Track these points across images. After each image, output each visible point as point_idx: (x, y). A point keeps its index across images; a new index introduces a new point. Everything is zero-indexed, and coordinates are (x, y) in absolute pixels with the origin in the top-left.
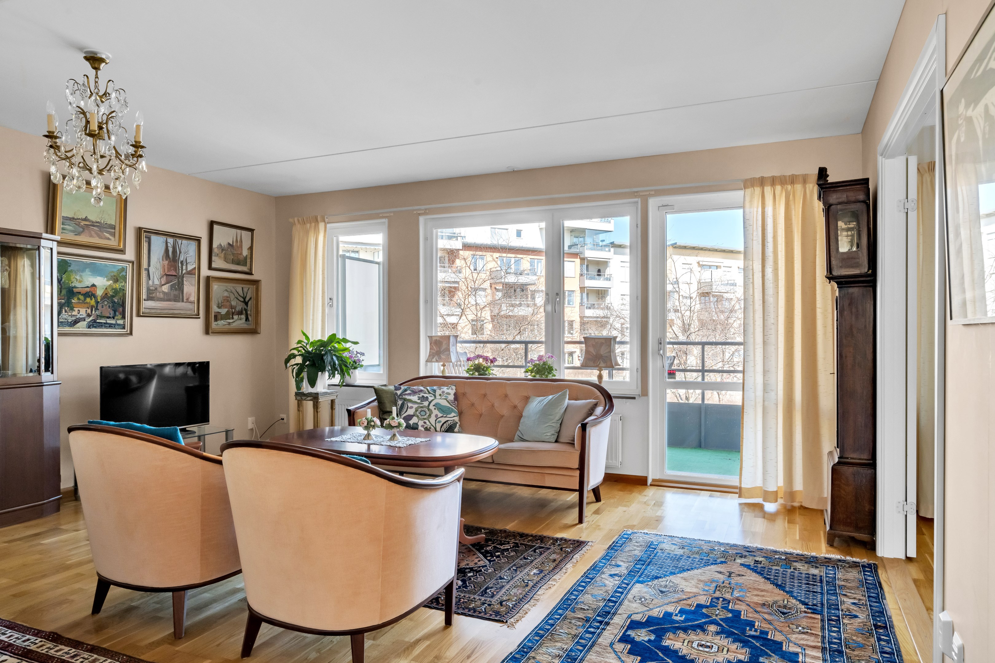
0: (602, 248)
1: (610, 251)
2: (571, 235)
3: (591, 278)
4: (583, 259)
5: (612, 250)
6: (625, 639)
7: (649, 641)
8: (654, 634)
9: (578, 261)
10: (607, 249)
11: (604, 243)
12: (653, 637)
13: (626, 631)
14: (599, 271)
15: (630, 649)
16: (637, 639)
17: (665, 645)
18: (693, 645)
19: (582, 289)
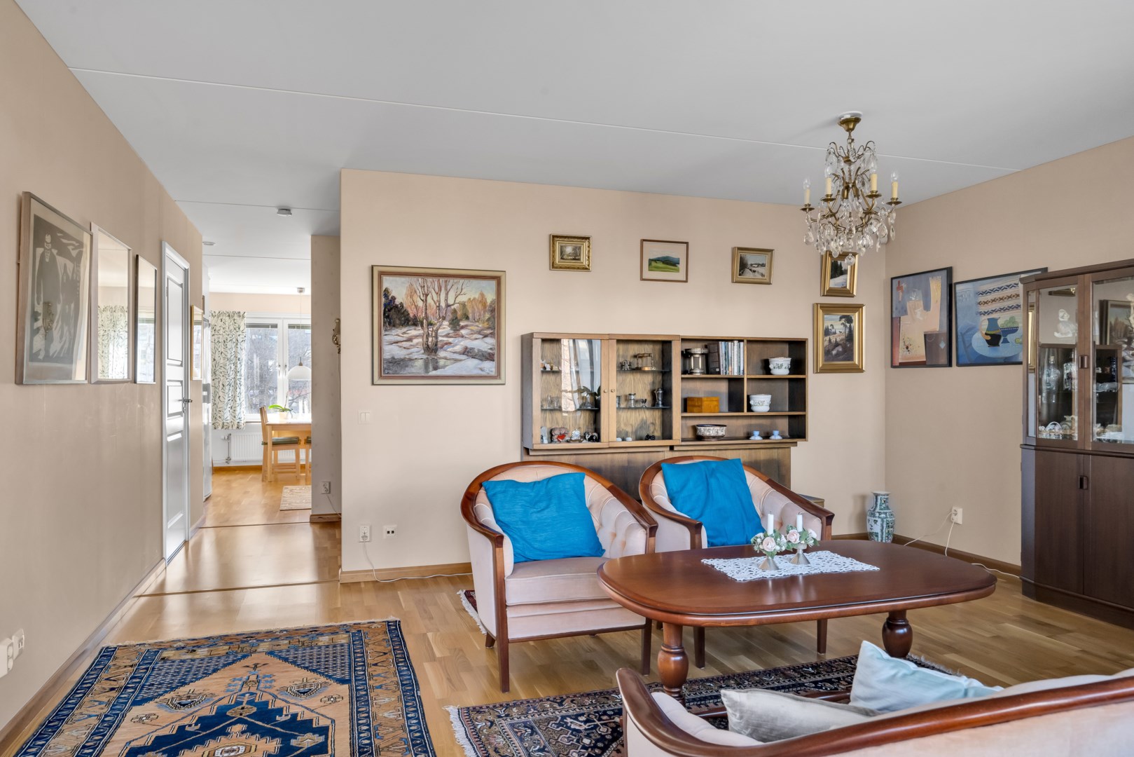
6: (323, 731)
7: (295, 737)
8: (292, 746)
12: (293, 742)
13: (327, 739)
15: (312, 724)
16: (309, 735)
17: (276, 739)
18: (244, 748)
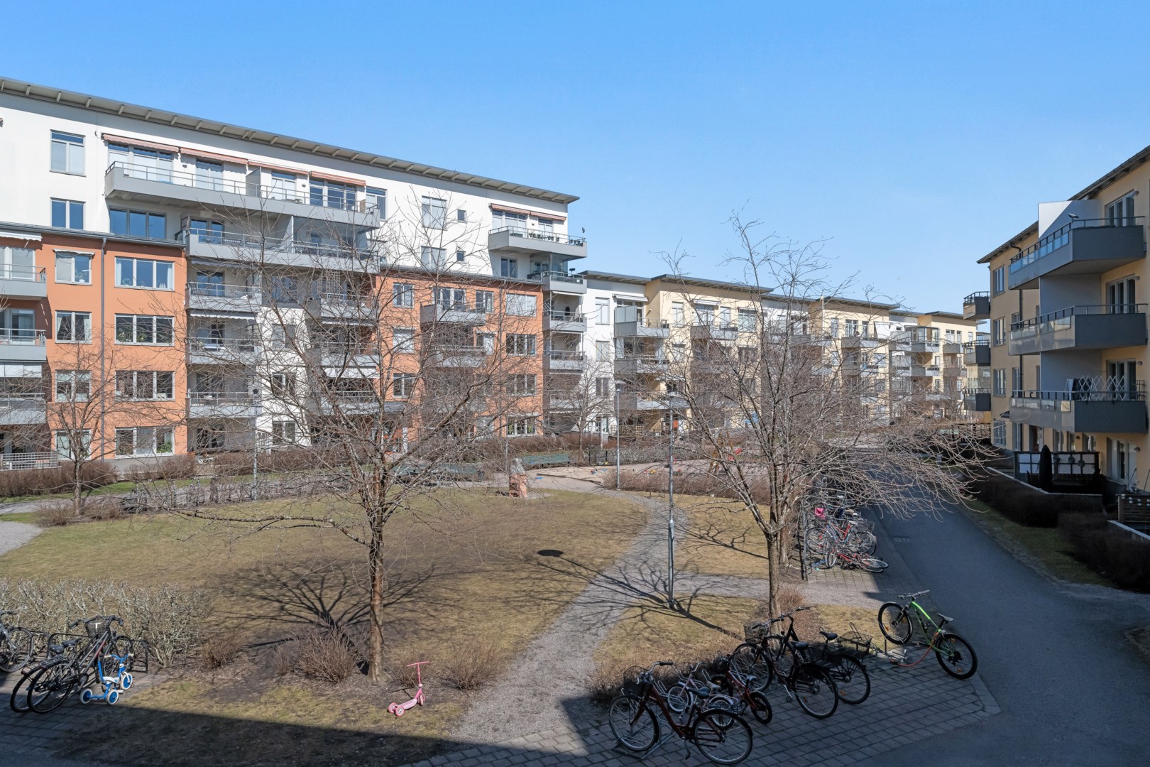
0: (572, 279)
1: (581, 282)
2: (531, 261)
3: (558, 318)
4: (547, 294)
5: (585, 281)
9: (540, 295)
10: (578, 281)
11: (574, 273)
14: (568, 309)
19: (546, 332)
